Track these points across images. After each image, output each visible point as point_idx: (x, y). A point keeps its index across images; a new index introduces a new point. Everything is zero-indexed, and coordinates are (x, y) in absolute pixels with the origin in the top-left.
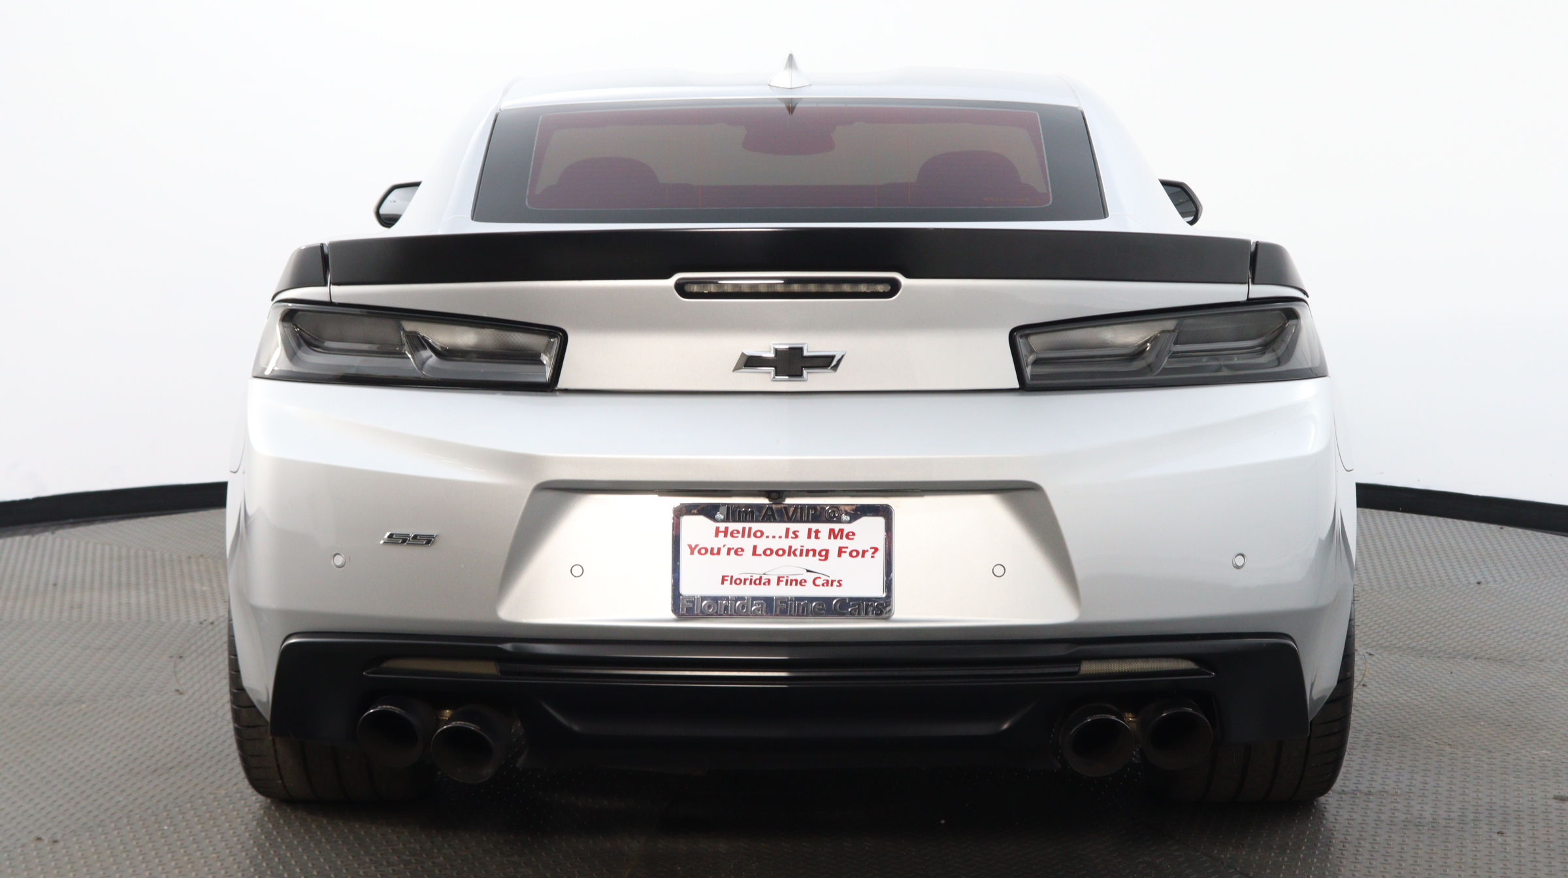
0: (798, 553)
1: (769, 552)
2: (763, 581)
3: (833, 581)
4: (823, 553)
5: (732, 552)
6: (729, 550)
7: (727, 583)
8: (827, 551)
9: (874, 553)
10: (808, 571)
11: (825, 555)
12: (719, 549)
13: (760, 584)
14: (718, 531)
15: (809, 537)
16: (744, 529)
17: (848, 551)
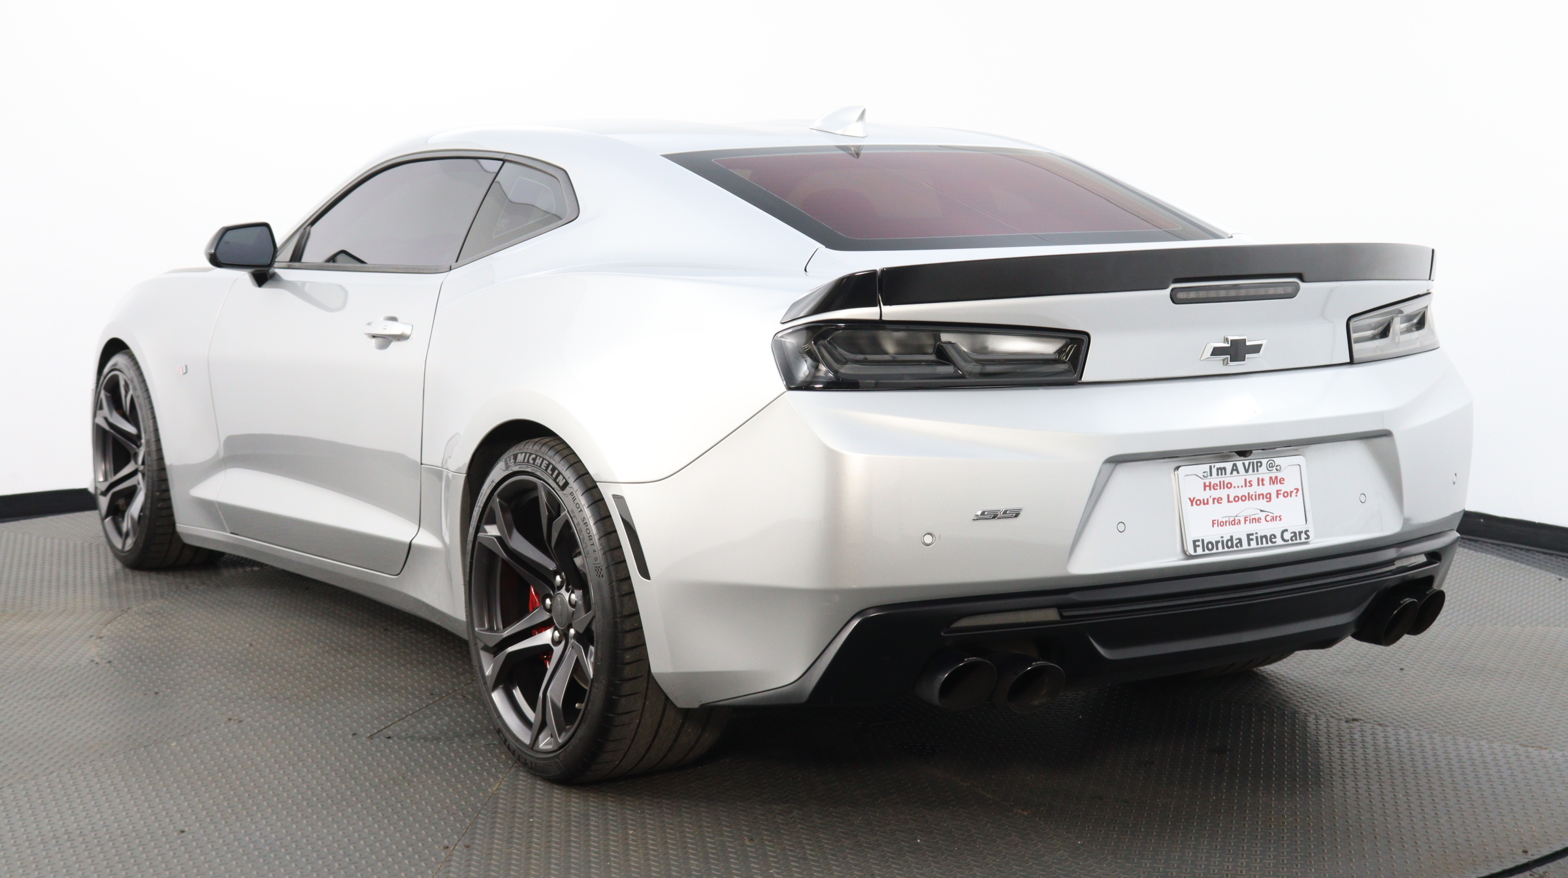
0: (1254, 497)
1: (1237, 499)
2: (1236, 522)
3: (1276, 517)
4: (1268, 496)
5: (1216, 501)
6: (1214, 499)
7: (1216, 525)
8: (1270, 494)
9: (1297, 493)
10: (1261, 511)
11: (1268, 497)
12: (1208, 500)
13: (1235, 524)
14: (1205, 486)
15: (1259, 485)
16: (1220, 482)
17: (1282, 492)
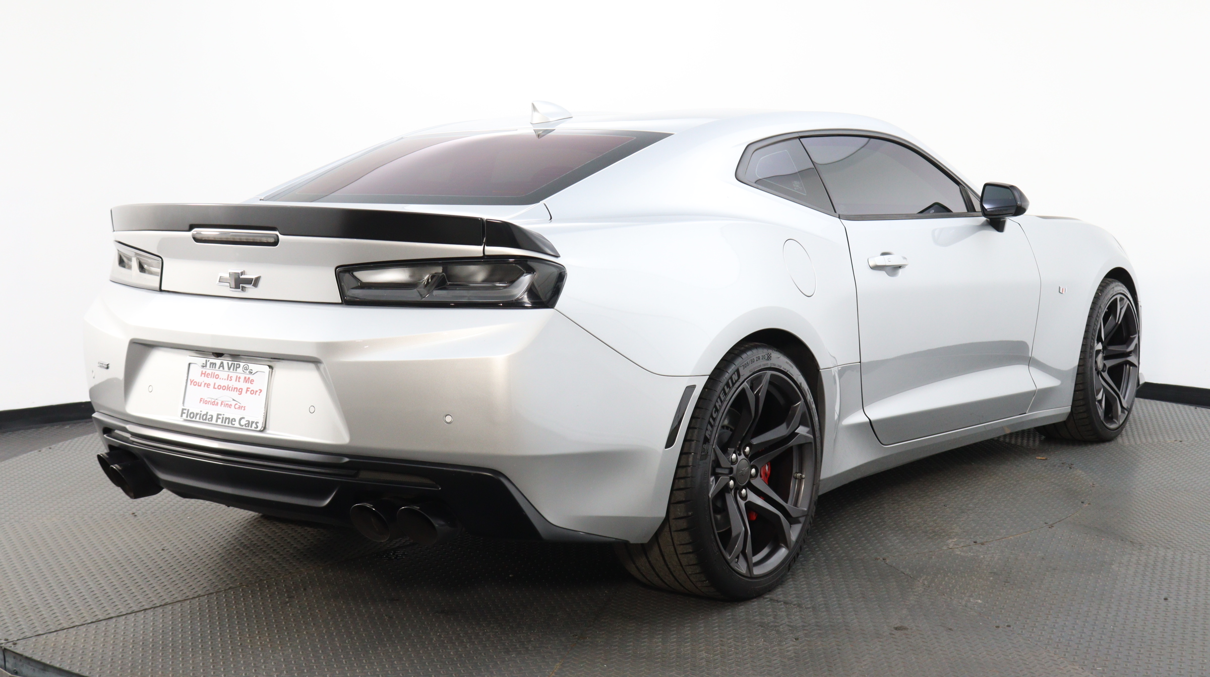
0: (231, 389)
1: (220, 387)
2: (216, 403)
3: (242, 407)
4: (240, 390)
5: (206, 385)
6: (205, 384)
7: (202, 402)
8: (242, 389)
9: (260, 393)
10: (234, 400)
11: (240, 391)
12: (201, 383)
13: (214, 405)
14: (202, 373)
15: (236, 381)
16: (212, 373)
17: (250, 390)
